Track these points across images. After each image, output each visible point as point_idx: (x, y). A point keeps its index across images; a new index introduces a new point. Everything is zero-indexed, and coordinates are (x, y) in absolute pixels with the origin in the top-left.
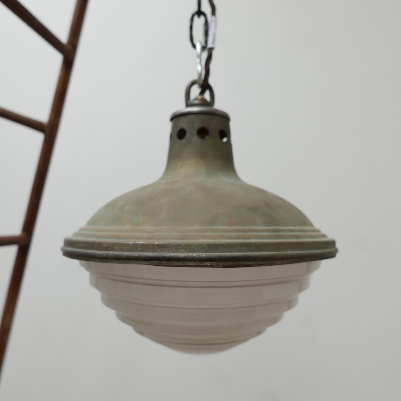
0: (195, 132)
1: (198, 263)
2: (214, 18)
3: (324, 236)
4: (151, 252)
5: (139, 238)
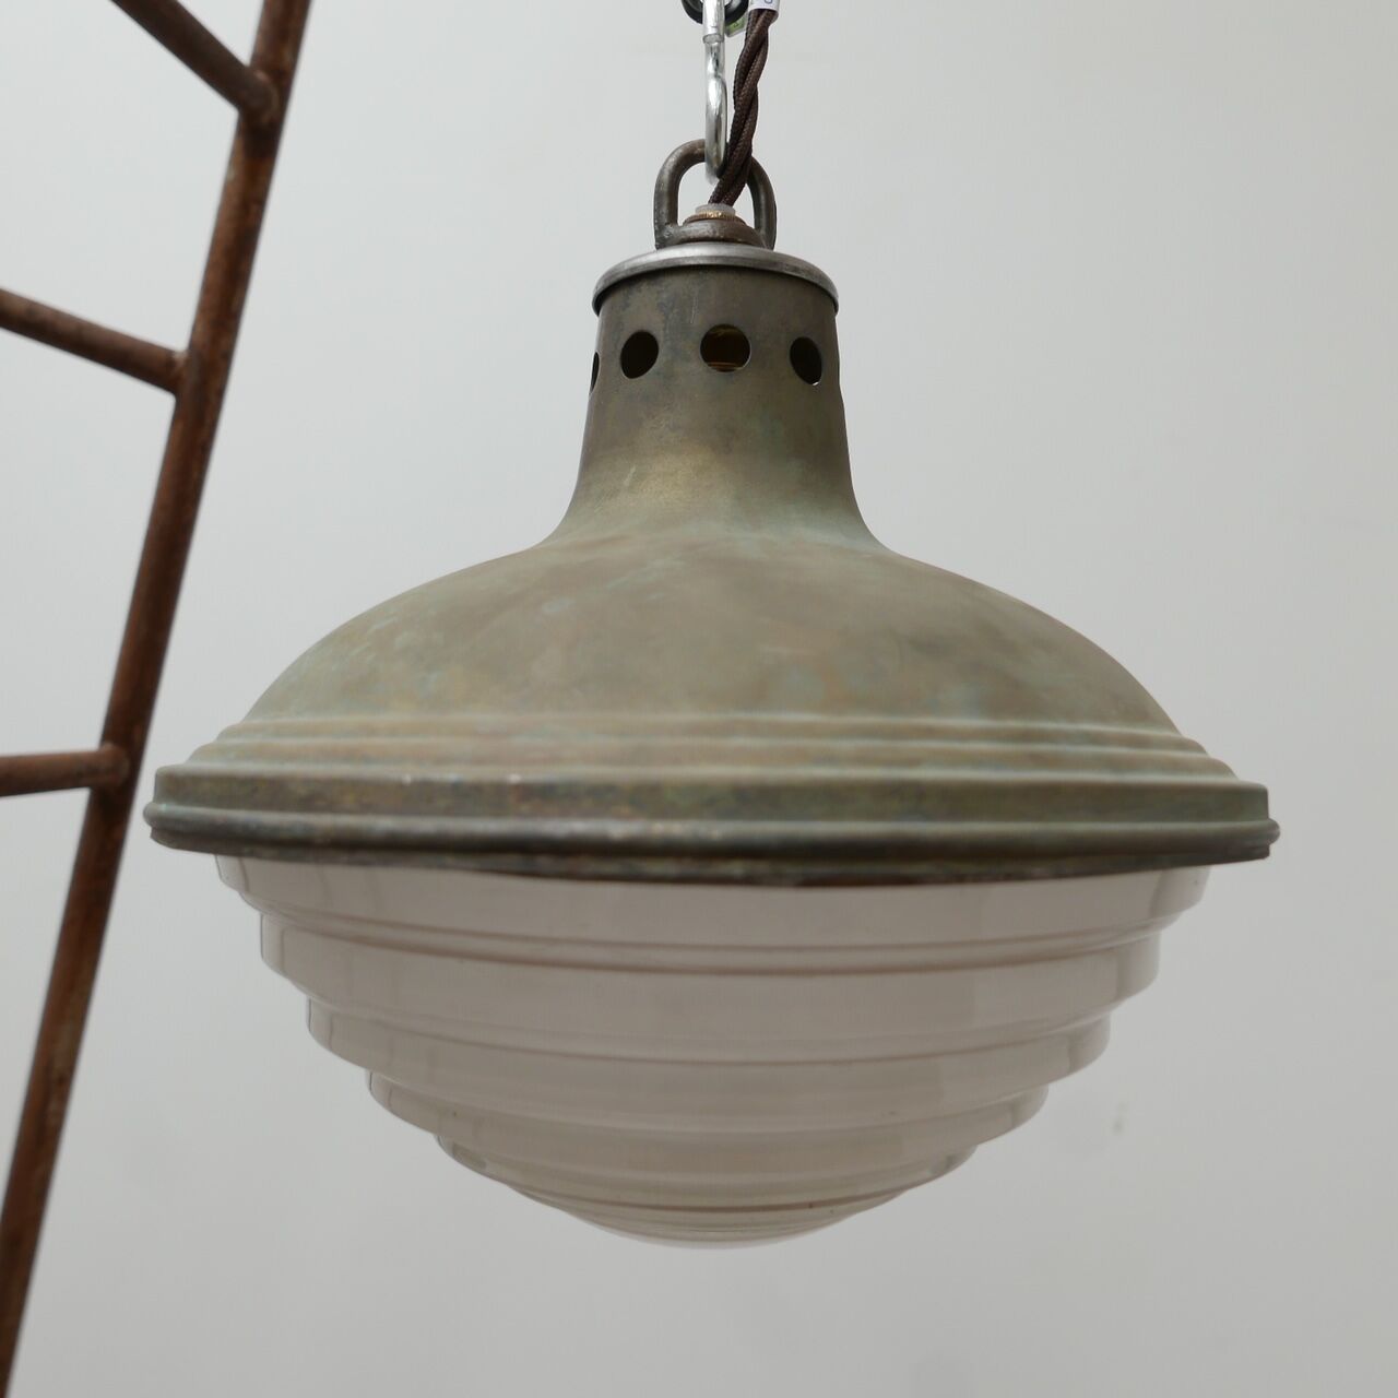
0: (692, 347)
3: (1221, 767)
4: (489, 816)
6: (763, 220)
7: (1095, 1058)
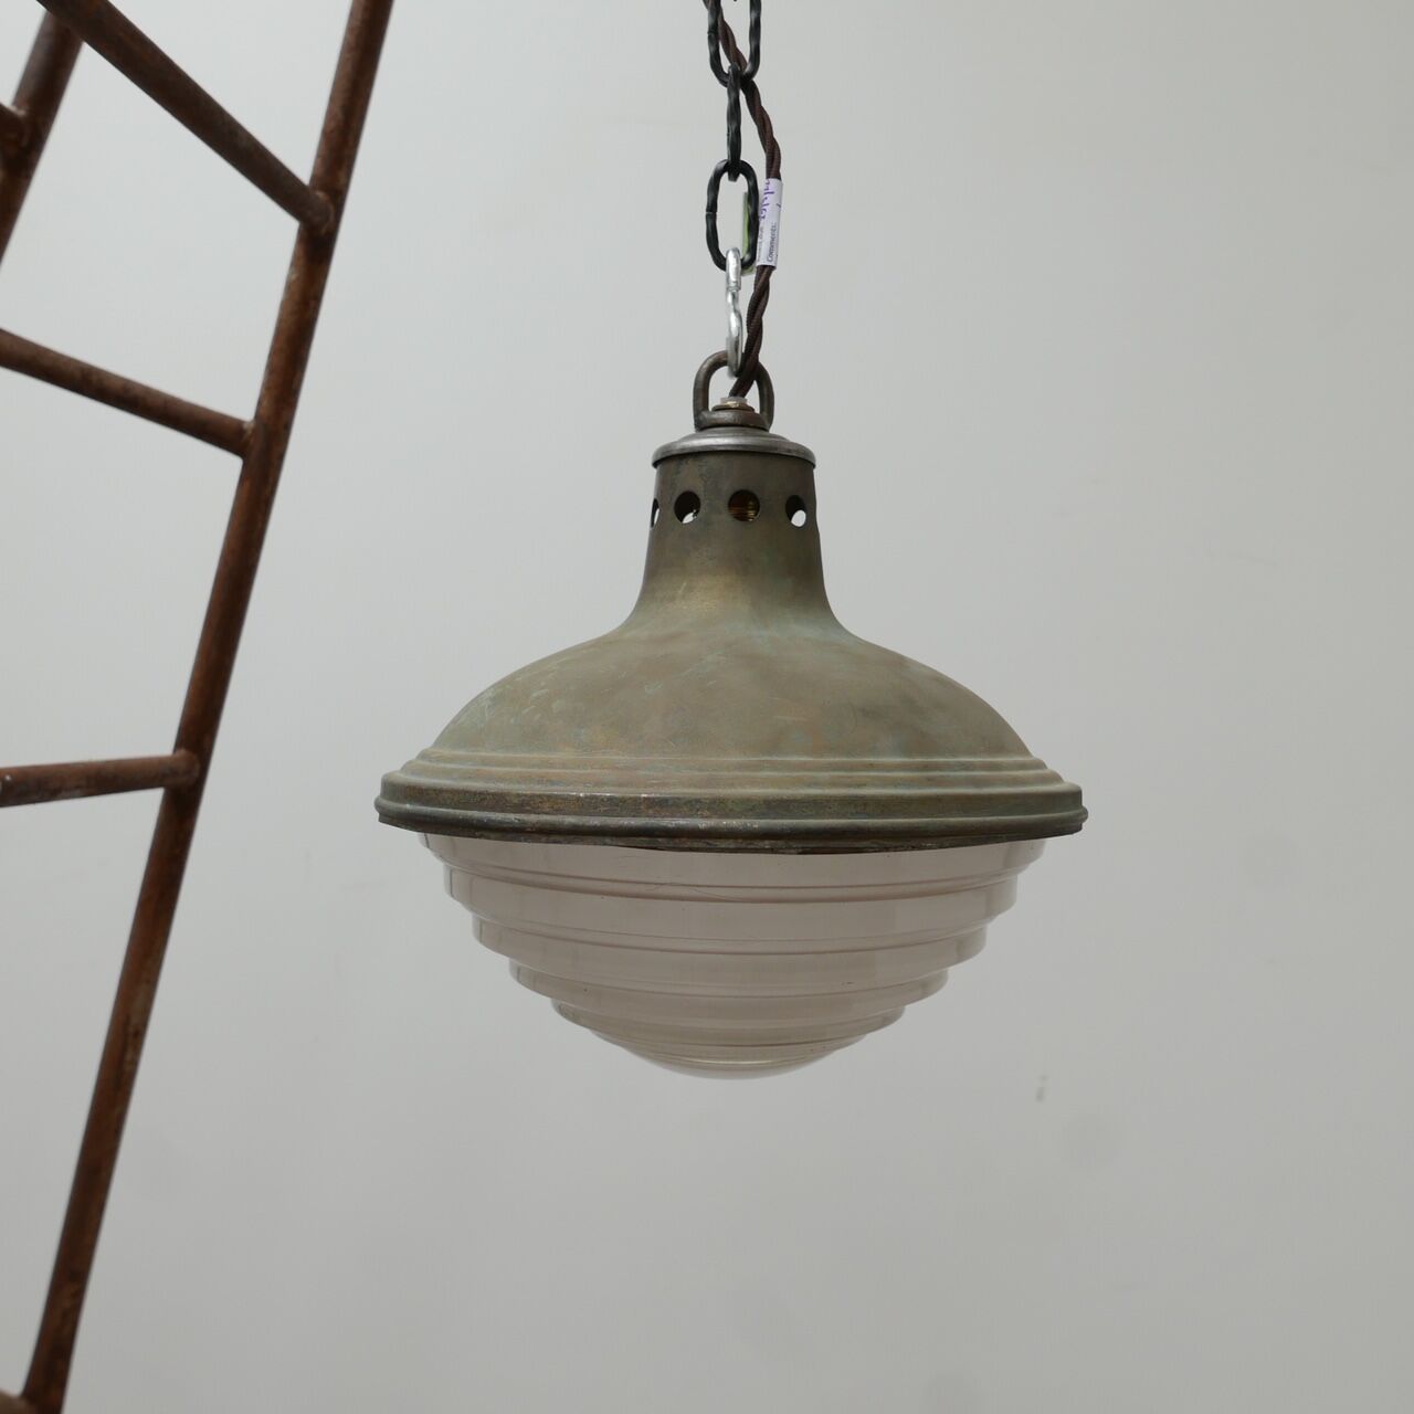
0: (722, 503)
1: (741, 843)
2: (773, 181)
3: (1056, 778)
4: (629, 816)
5: (599, 784)
6: (766, 405)
7: (976, 952)
